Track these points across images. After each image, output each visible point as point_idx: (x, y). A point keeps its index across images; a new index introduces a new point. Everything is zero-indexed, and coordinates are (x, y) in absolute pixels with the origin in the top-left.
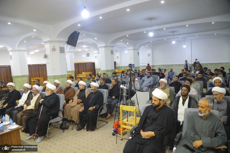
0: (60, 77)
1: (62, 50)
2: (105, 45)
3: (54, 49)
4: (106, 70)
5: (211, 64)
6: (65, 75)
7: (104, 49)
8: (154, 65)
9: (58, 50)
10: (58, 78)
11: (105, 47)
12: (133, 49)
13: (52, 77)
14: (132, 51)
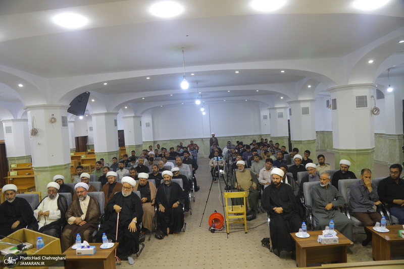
0: (64, 167)
1: (64, 122)
2: (106, 112)
3: (53, 120)
4: (108, 152)
5: (235, 136)
6: (69, 164)
7: (103, 117)
8: (156, 140)
9: (59, 121)
10: (59, 169)
11: (106, 114)
12: (134, 117)
13: (49, 169)
14: (132, 119)
